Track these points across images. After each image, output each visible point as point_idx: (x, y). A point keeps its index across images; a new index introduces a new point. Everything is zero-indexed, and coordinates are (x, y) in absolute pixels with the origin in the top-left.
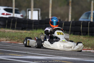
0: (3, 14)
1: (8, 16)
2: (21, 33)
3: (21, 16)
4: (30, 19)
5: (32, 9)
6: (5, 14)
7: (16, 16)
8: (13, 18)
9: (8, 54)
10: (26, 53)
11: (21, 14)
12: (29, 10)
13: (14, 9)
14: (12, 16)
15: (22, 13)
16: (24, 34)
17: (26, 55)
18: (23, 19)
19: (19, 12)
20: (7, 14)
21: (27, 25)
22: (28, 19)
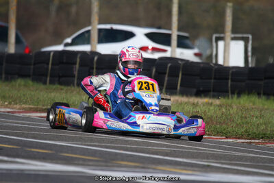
0: (144, 49)
1: (156, 56)
2: (195, 105)
3: (196, 55)
4: (220, 65)
5: (229, 34)
7: (182, 53)
8: (172, 59)
9: (153, 166)
10: (208, 166)
11: (196, 51)
12: (218, 39)
13: (175, 34)
14: (168, 54)
15: (199, 48)
16: (203, 109)
17: (206, 172)
18: (202, 65)
19: (188, 42)
20: (154, 50)
21: (212, 81)
22: (216, 64)
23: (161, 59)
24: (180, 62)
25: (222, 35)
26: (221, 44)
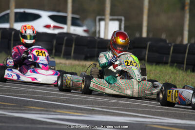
0: (48, 26)
1: (56, 31)
2: (83, 66)
3: (85, 31)
4: (102, 39)
5: (108, 16)
6: (52, 26)
7: (75, 30)
8: (68, 34)
9: (54, 110)
10: (93, 110)
11: (85, 28)
12: (100, 20)
13: (70, 16)
14: (65, 31)
15: (87, 26)
17: (91, 114)
18: (89, 39)
19: (79, 22)
20: (55, 27)
21: (96, 50)
22: (99, 38)
23: (60, 34)
24: (73, 36)
25: (103, 17)
26: (102, 23)
